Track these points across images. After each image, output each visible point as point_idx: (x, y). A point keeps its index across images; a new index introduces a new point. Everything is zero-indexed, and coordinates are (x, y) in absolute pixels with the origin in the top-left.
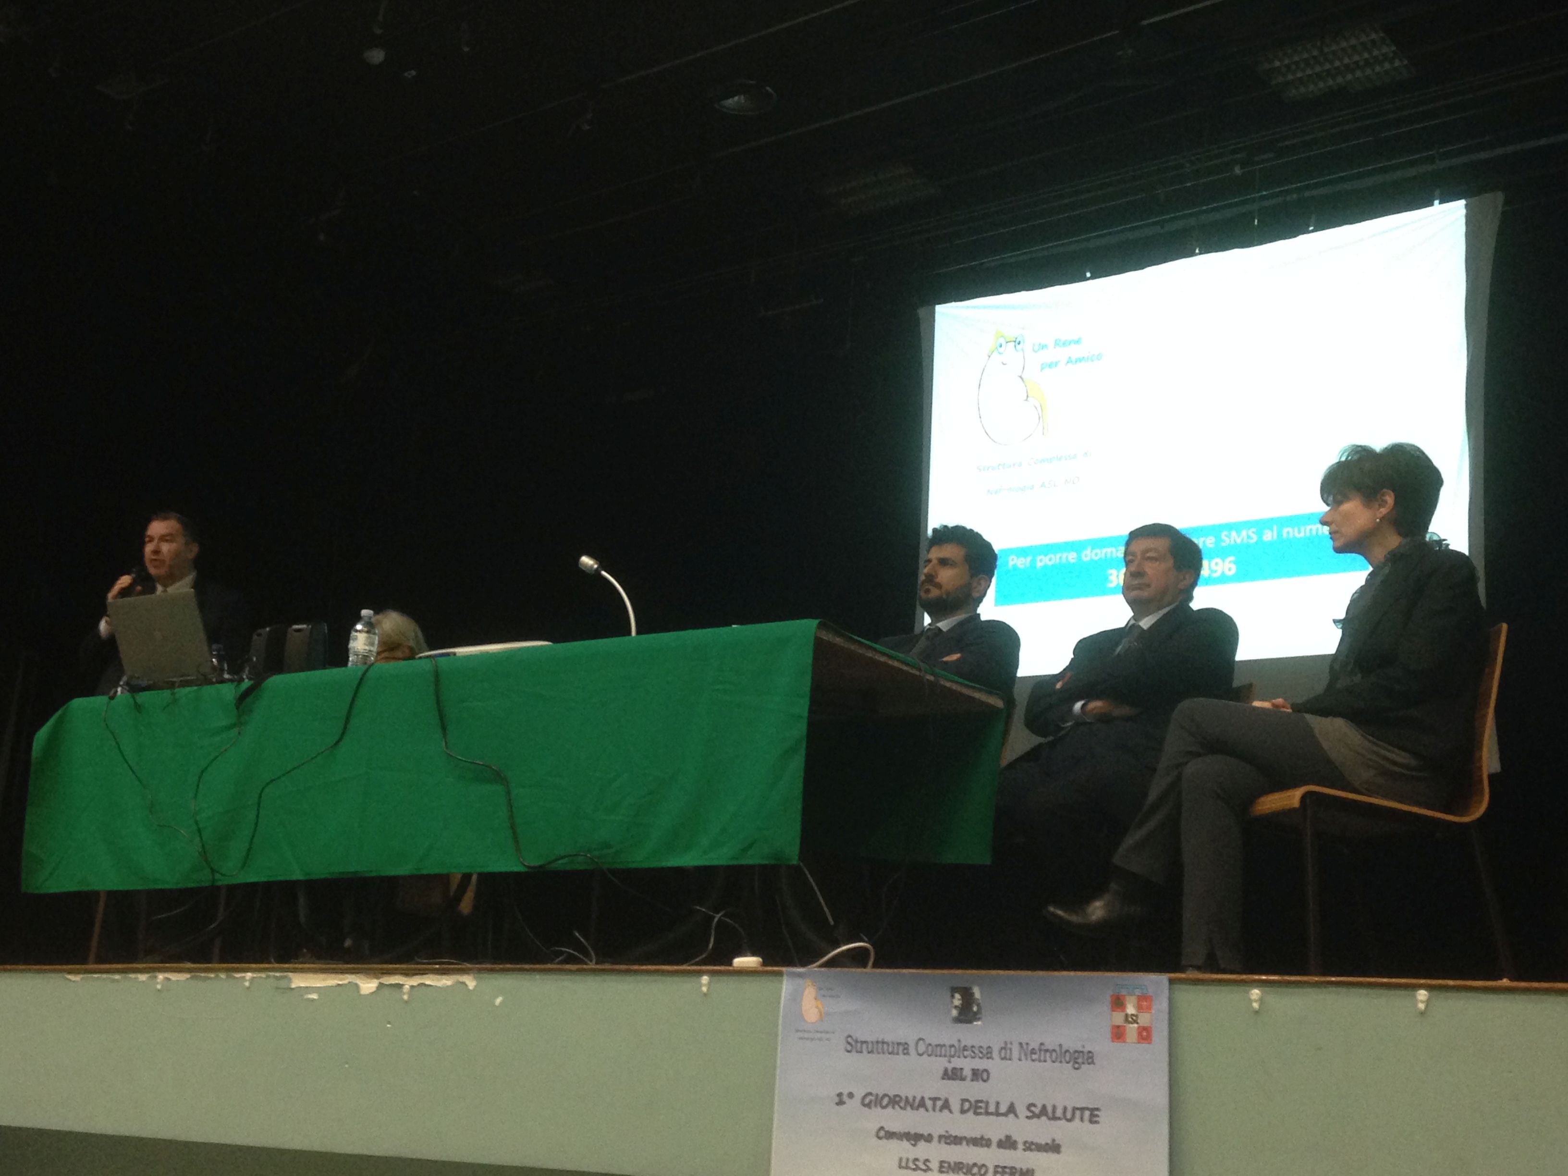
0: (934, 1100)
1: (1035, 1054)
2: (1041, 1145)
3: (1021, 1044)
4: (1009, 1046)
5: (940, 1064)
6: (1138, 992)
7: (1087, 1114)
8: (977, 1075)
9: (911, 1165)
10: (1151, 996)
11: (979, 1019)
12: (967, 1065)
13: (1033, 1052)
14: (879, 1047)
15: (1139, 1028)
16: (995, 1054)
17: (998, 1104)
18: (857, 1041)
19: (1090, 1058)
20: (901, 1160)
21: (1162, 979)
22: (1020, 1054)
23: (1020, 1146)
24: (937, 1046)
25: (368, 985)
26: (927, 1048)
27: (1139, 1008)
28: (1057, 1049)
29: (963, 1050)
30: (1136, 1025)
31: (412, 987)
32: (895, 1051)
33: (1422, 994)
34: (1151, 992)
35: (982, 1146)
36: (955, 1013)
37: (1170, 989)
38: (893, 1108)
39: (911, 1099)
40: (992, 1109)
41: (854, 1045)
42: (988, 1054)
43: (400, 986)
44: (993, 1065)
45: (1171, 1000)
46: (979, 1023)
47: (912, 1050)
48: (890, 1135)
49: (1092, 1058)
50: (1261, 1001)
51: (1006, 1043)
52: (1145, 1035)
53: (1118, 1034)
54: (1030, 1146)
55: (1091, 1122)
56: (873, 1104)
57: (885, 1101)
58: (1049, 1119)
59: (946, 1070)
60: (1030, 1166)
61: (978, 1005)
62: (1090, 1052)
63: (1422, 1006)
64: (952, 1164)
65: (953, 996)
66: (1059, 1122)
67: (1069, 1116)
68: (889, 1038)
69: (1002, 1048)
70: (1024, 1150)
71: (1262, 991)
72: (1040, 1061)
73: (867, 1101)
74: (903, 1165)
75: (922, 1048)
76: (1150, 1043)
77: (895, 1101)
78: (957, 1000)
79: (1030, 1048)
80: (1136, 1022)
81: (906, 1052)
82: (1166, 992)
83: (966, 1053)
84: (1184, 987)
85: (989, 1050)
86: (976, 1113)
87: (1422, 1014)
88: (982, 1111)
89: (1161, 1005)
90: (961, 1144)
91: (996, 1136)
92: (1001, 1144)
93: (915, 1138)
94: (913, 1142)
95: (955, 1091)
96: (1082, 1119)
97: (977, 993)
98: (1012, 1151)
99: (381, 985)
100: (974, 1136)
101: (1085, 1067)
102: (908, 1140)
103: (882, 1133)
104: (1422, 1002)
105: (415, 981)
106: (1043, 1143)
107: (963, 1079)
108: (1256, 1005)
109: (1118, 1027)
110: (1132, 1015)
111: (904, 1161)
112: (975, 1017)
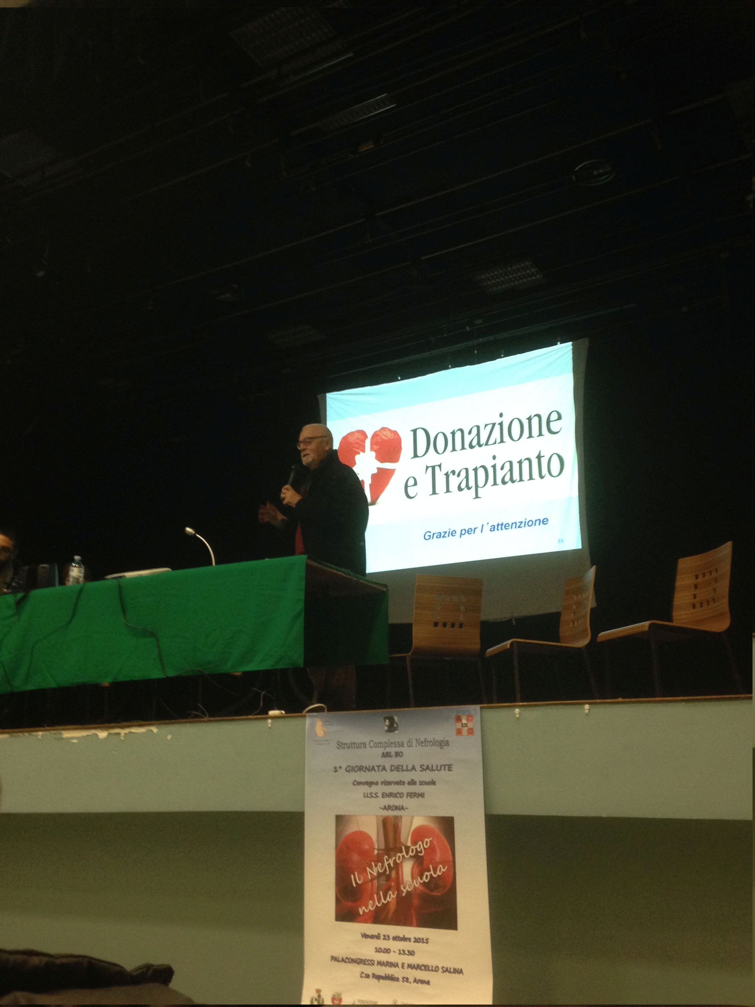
0: (378, 766)
1: (423, 743)
2: (427, 782)
3: (416, 740)
4: (411, 740)
5: (381, 751)
6: (467, 714)
7: (447, 767)
8: (397, 754)
9: (369, 795)
10: (473, 715)
11: (398, 730)
12: (393, 750)
13: (422, 742)
14: (353, 745)
15: (468, 729)
16: (405, 745)
17: (407, 766)
18: (342, 744)
19: (447, 743)
20: (364, 793)
21: (478, 707)
22: (416, 744)
23: (418, 783)
24: (378, 743)
25: (102, 734)
26: (374, 744)
27: (468, 720)
28: (433, 740)
29: (391, 744)
30: (467, 728)
31: (126, 734)
32: (360, 747)
33: (587, 707)
34: (472, 713)
35: (401, 784)
36: (386, 728)
37: (481, 711)
38: (360, 771)
39: (368, 767)
40: (405, 768)
41: (341, 745)
42: (402, 745)
43: (119, 734)
44: (404, 750)
45: (481, 715)
46: (397, 732)
47: (368, 746)
48: (359, 783)
49: (448, 743)
50: (520, 714)
51: (410, 739)
52: (471, 732)
53: (459, 732)
54: (422, 783)
55: (449, 770)
56: (351, 771)
57: (356, 769)
58: (430, 770)
59: (383, 753)
60: (423, 792)
61: (397, 724)
62: (447, 741)
63: (587, 711)
64: (388, 794)
65: (385, 721)
66: (435, 772)
67: (439, 768)
68: (356, 741)
69: (409, 742)
70: (420, 785)
71: (520, 710)
72: (425, 746)
73: (348, 769)
74: (366, 796)
75: (372, 744)
76: (473, 735)
77: (361, 768)
78: (387, 722)
79: (421, 741)
80: (467, 726)
81: (365, 747)
82: (479, 714)
83: (392, 745)
84: (486, 710)
85: (403, 743)
86: (397, 771)
87: (587, 714)
88: (400, 770)
89: (477, 718)
90: (391, 785)
91: (406, 780)
92: (409, 783)
93: (370, 784)
94: (369, 786)
95: (388, 762)
96: (445, 770)
97: (396, 719)
98: (415, 786)
99: (110, 734)
100: (397, 781)
101: (445, 747)
102: (367, 785)
103: (355, 783)
104: (587, 709)
105: (126, 731)
106: (428, 781)
107: (391, 756)
108: (517, 716)
109: (459, 729)
110: (465, 724)
111: (366, 794)
112: (395, 729)
